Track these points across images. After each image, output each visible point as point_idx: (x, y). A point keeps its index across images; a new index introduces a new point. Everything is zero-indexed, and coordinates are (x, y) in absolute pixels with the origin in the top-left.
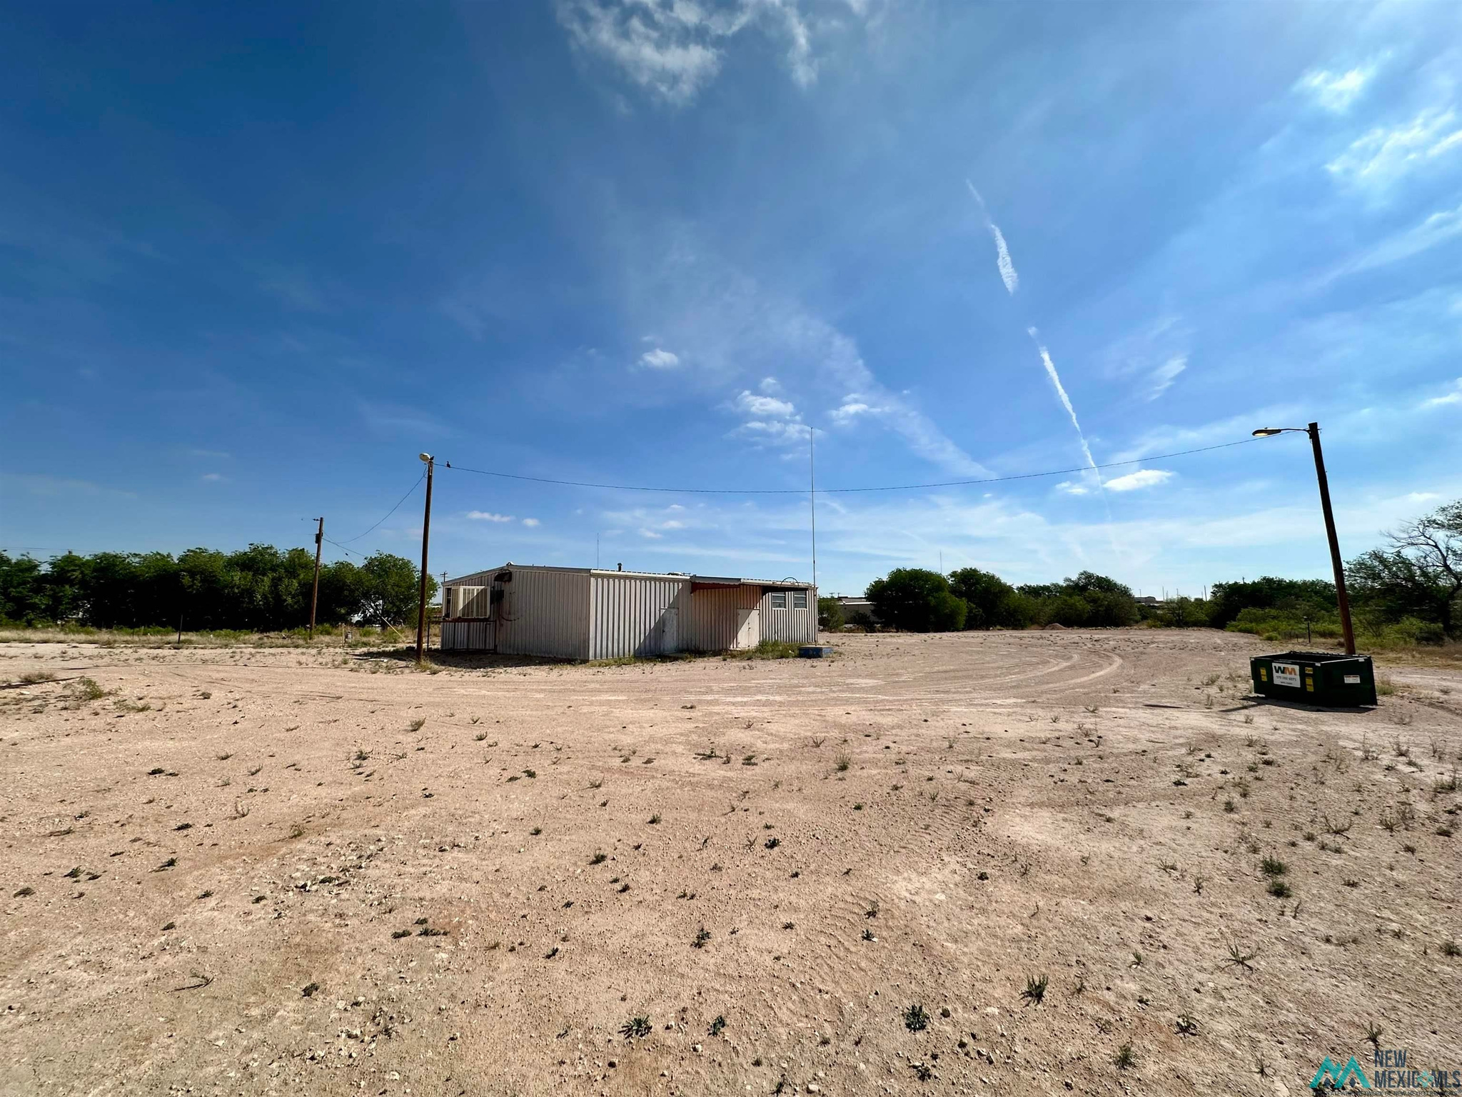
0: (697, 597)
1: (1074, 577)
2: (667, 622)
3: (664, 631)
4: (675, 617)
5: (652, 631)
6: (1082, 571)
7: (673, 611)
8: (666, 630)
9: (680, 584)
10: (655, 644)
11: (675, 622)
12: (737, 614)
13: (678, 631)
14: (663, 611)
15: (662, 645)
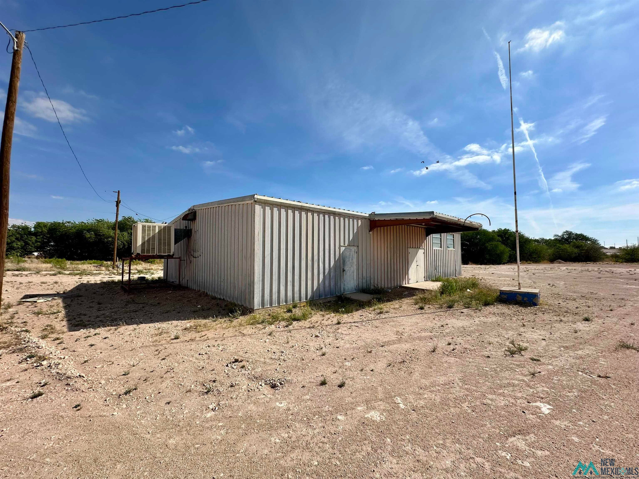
0: (375, 235)
1: (560, 234)
2: (347, 260)
3: (344, 271)
4: (355, 256)
5: (332, 270)
6: (565, 231)
7: (354, 249)
8: (346, 268)
9: (360, 221)
10: (336, 284)
11: (355, 260)
12: (408, 253)
13: (358, 269)
14: (343, 249)
15: (342, 286)
